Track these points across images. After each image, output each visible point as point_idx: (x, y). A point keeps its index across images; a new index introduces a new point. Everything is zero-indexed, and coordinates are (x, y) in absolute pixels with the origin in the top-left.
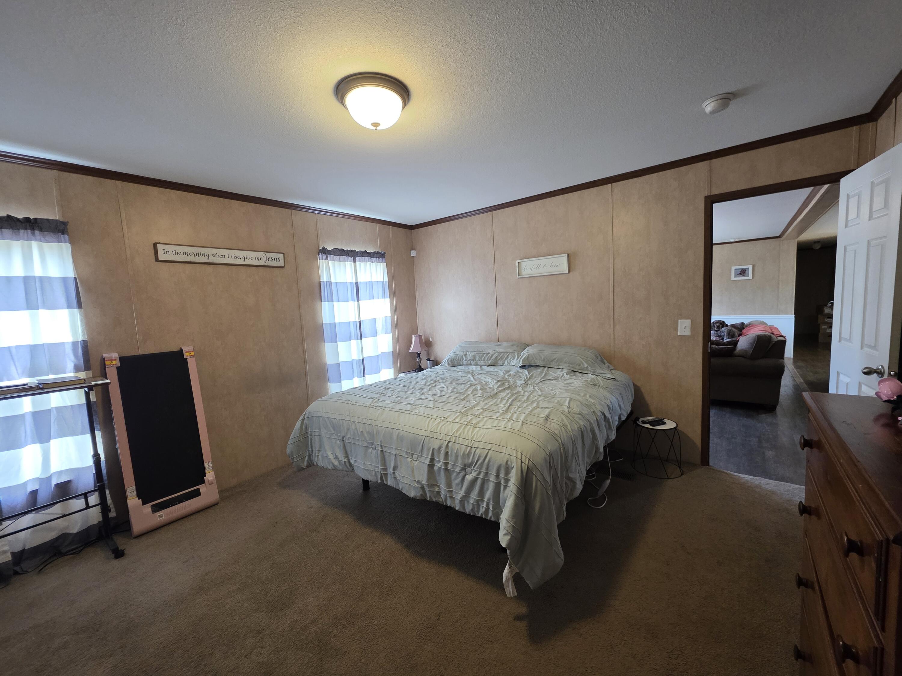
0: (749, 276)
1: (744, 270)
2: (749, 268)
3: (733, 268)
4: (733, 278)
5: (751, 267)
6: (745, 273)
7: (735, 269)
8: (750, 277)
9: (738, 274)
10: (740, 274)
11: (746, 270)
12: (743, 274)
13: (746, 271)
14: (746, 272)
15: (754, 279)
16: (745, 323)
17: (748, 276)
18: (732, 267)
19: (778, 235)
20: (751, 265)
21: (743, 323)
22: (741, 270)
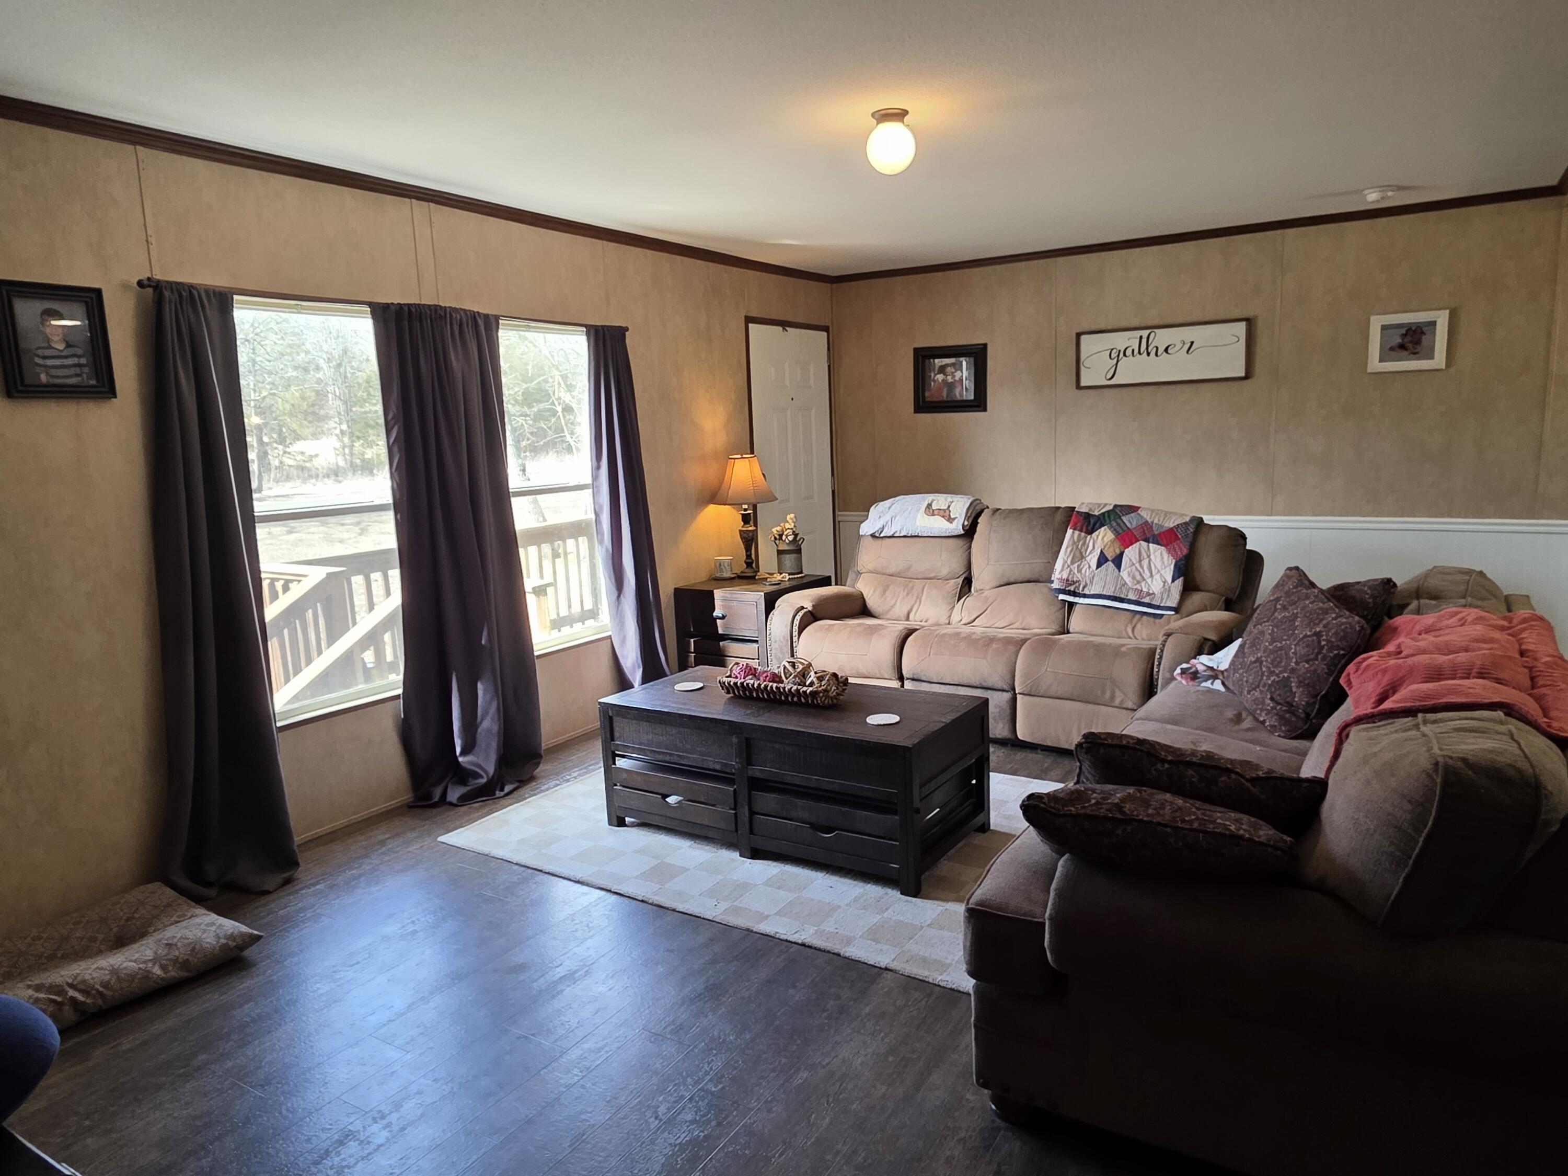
0: (1432, 358)
1: (1415, 332)
2: (1433, 324)
3: (1376, 323)
4: (1375, 364)
5: (1442, 319)
6: (1418, 342)
7: (1384, 328)
8: (1439, 360)
9: (1392, 349)
10: (1402, 347)
11: (1424, 329)
12: (1410, 346)
13: (1423, 333)
14: (1424, 338)
15: (1452, 370)
16: (1398, 584)
17: (1430, 356)
18: (1372, 318)
19: (1553, 181)
20: (1444, 309)
21: (1388, 584)
22: (1404, 331)
